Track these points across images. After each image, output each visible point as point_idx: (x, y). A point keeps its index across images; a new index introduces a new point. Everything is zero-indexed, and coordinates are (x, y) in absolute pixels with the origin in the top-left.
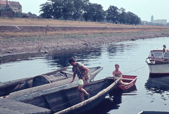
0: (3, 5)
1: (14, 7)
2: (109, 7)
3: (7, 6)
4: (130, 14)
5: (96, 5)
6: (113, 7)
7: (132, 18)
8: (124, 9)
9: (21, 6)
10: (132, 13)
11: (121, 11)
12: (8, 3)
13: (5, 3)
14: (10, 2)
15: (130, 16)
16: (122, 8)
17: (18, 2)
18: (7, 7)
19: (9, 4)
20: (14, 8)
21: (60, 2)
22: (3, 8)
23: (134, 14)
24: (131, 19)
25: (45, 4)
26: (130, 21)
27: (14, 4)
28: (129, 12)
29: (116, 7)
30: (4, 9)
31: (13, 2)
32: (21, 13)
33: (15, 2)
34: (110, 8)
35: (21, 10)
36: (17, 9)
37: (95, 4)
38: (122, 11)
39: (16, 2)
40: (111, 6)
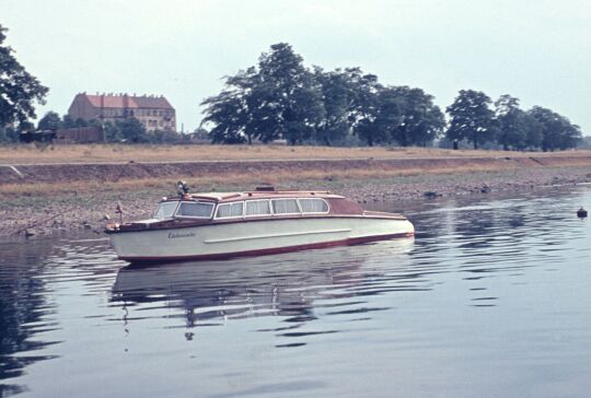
0: (111, 109)
1: (148, 115)
2: (459, 95)
3: (127, 112)
4: (541, 114)
5: (404, 90)
6: (471, 94)
7: (546, 128)
8: (515, 99)
9: (173, 111)
10: (547, 111)
11: (504, 108)
12: (130, 101)
13: (120, 105)
14: (134, 98)
15: (542, 120)
16: (506, 96)
17: (162, 98)
18: (125, 116)
19: (132, 105)
20: (150, 118)
21: (266, 89)
22: (112, 120)
23: (556, 115)
24: (545, 133)
25: (219, 98)
26: (541, 137)
27: (150, 106)
28: (539, 109)
29: (482, 95)
30: (113, 124)
31: (144, 97)
32: (175, 134)
33: (151, 99)
34: (460, 98)
35: (174, 124)
36: (159, 119)
37: (399, 89)
38: (509, 105)
39: (157, 98)
40: (462, 92)
